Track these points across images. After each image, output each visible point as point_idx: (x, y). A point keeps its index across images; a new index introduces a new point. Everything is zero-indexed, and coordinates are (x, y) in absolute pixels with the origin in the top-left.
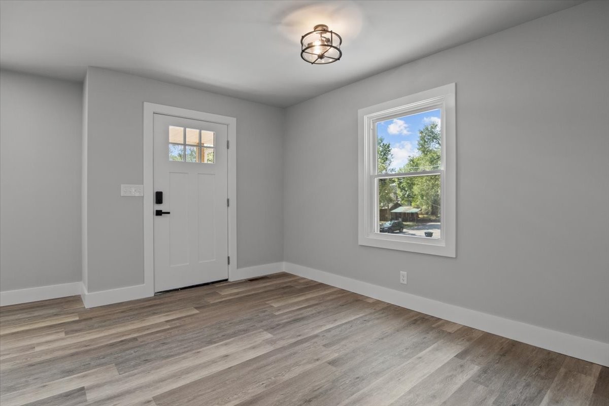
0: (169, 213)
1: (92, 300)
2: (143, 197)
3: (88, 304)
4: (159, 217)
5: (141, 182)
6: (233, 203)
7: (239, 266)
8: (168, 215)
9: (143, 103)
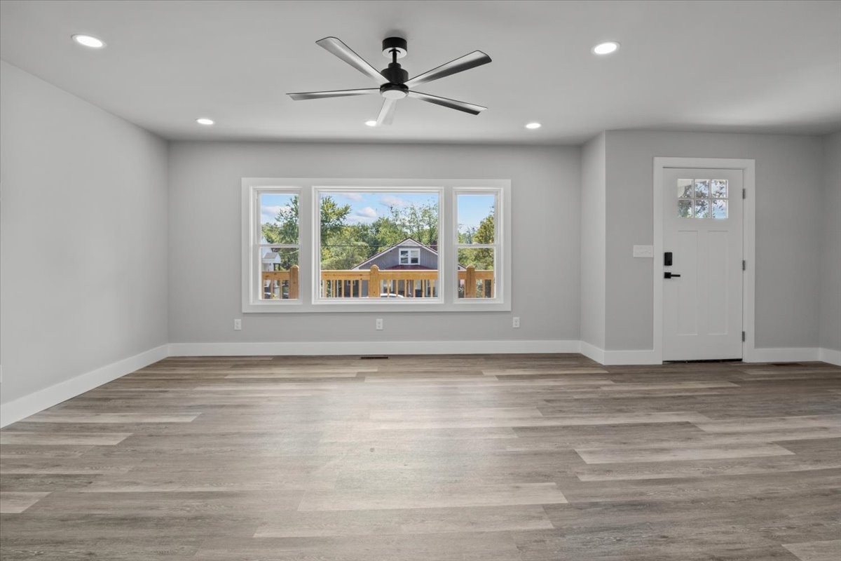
0: (679, 276)
2: (653, 259)
4: (667, 280)
5: (651, 242)
6: (751, 265)
7: (757, 345)
8: (678, 278)
9: (653, 159)
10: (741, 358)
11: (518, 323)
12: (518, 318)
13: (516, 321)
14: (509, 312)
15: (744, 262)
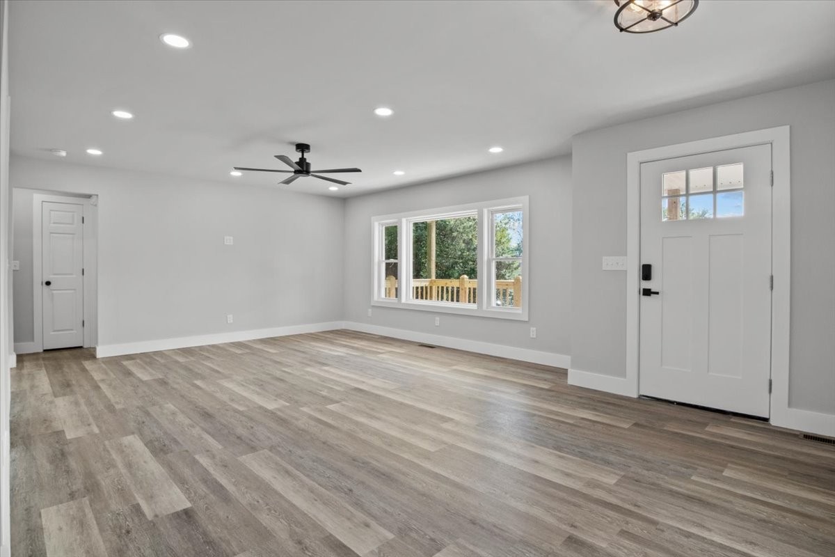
10: (768, 417)
11: (535, 334)
12: (535, 329)
13: (533, 332)
14: (527, 321)
15: (772, 277)
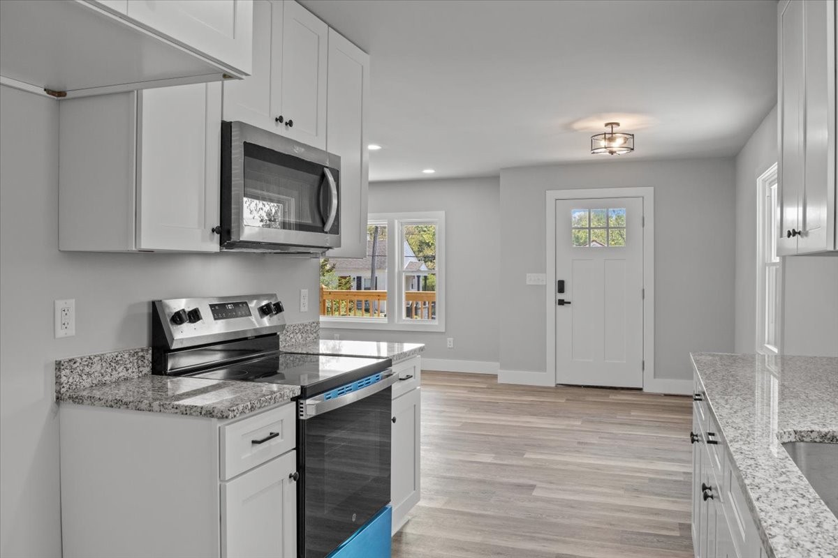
0: (569, 303)
1: (505, 377)
2: (546, 285)
3: (500, 380)
4: (561, 307)
5: (544, 271)
6: (649, 294)
7: (657, 375)
8: (569, 305)
9: (545, 191)
10: (641, 387)
11: (452, 344)
12: (451, 339)
13: (450, 342)
14: (442, 333)
15: (643, 290)
